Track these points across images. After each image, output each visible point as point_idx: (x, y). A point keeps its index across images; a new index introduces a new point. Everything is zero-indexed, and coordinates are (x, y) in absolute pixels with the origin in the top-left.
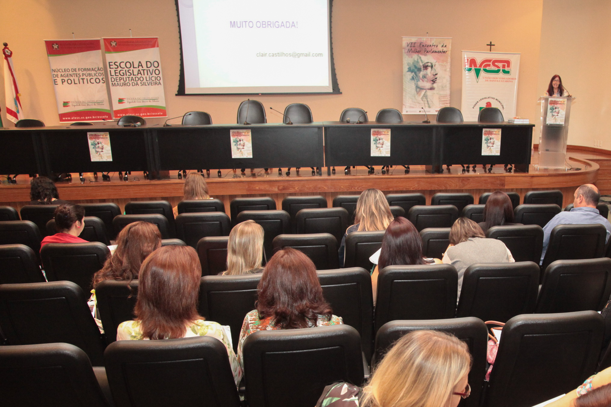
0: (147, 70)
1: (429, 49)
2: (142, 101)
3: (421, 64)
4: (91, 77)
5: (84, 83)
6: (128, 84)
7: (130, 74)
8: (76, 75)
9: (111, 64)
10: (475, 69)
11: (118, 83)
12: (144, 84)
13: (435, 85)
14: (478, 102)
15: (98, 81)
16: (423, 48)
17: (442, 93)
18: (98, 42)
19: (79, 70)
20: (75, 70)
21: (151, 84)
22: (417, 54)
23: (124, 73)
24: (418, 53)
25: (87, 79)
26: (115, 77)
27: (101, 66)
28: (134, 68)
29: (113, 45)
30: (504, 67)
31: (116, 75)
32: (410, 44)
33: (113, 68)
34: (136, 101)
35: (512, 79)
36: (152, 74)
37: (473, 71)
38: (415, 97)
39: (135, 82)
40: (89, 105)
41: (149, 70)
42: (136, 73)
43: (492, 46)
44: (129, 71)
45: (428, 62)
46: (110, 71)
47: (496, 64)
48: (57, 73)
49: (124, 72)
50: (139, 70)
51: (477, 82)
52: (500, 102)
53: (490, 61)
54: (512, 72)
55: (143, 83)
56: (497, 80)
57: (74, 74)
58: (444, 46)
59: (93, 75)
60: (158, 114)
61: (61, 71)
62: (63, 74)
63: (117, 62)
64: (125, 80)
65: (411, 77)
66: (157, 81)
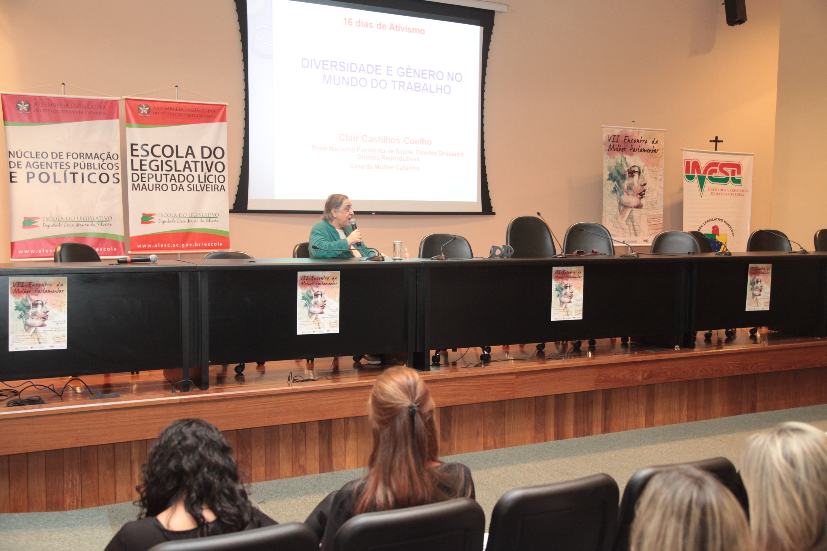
0: (202, 162)
1: (636, 146)
2: (187, 220)
3: (626, 169)
4: (92, 171)
5: (74, 182)
6: (165, 187)
7: (169, 168)
8: (61, 166)
9: (135, 147)
10: (698, 176)
11: (144, 184)
12: (195, 189)
13: (643, 201)
14: (702, 226)
15: (104, 178)
16: (629, 145)
17: (652, 213)
18: (114, 104)
19: (67, 156)
20: (60, 155)
21: (207, 188)
22: (621, 153)
23: (157, 166)
24: (622, 151)
25: (83, 174)
26: (139, 172)
27: (116, 149)
28: (177, 157)
29: (142, 112)
30: (733, 173)
31: (141, 170)
32: (613, 137)
33: (138, 156)
34: (176, 219)
35: (744, 191)
36: (209, 171)
37: (696, 180)
38: (617, 219)
39: (178, 184)
40: (81, 225)
41: (206, 162)
42: (180, 167)
43: (718, 143)
44: (169, 163)
45: (635, 166)
46: (132, 160)
47: (724, 169)
48: (19, 160)
49: (159, 163)
50: (187, 162)
51: (701, 197)
52: (729, 225)
53: (715, 164)
54: (743, 182)
55: (192, 187)
56: (725, 192)
57: (56, 163)
58: (655, 142)
59: (97, 166)
60: (215, 244)
61: (28, 155)
62: (31, 161)
63: (147, 145)
64: (159, 179)
65: (612, 189)
66: (218, 183)
